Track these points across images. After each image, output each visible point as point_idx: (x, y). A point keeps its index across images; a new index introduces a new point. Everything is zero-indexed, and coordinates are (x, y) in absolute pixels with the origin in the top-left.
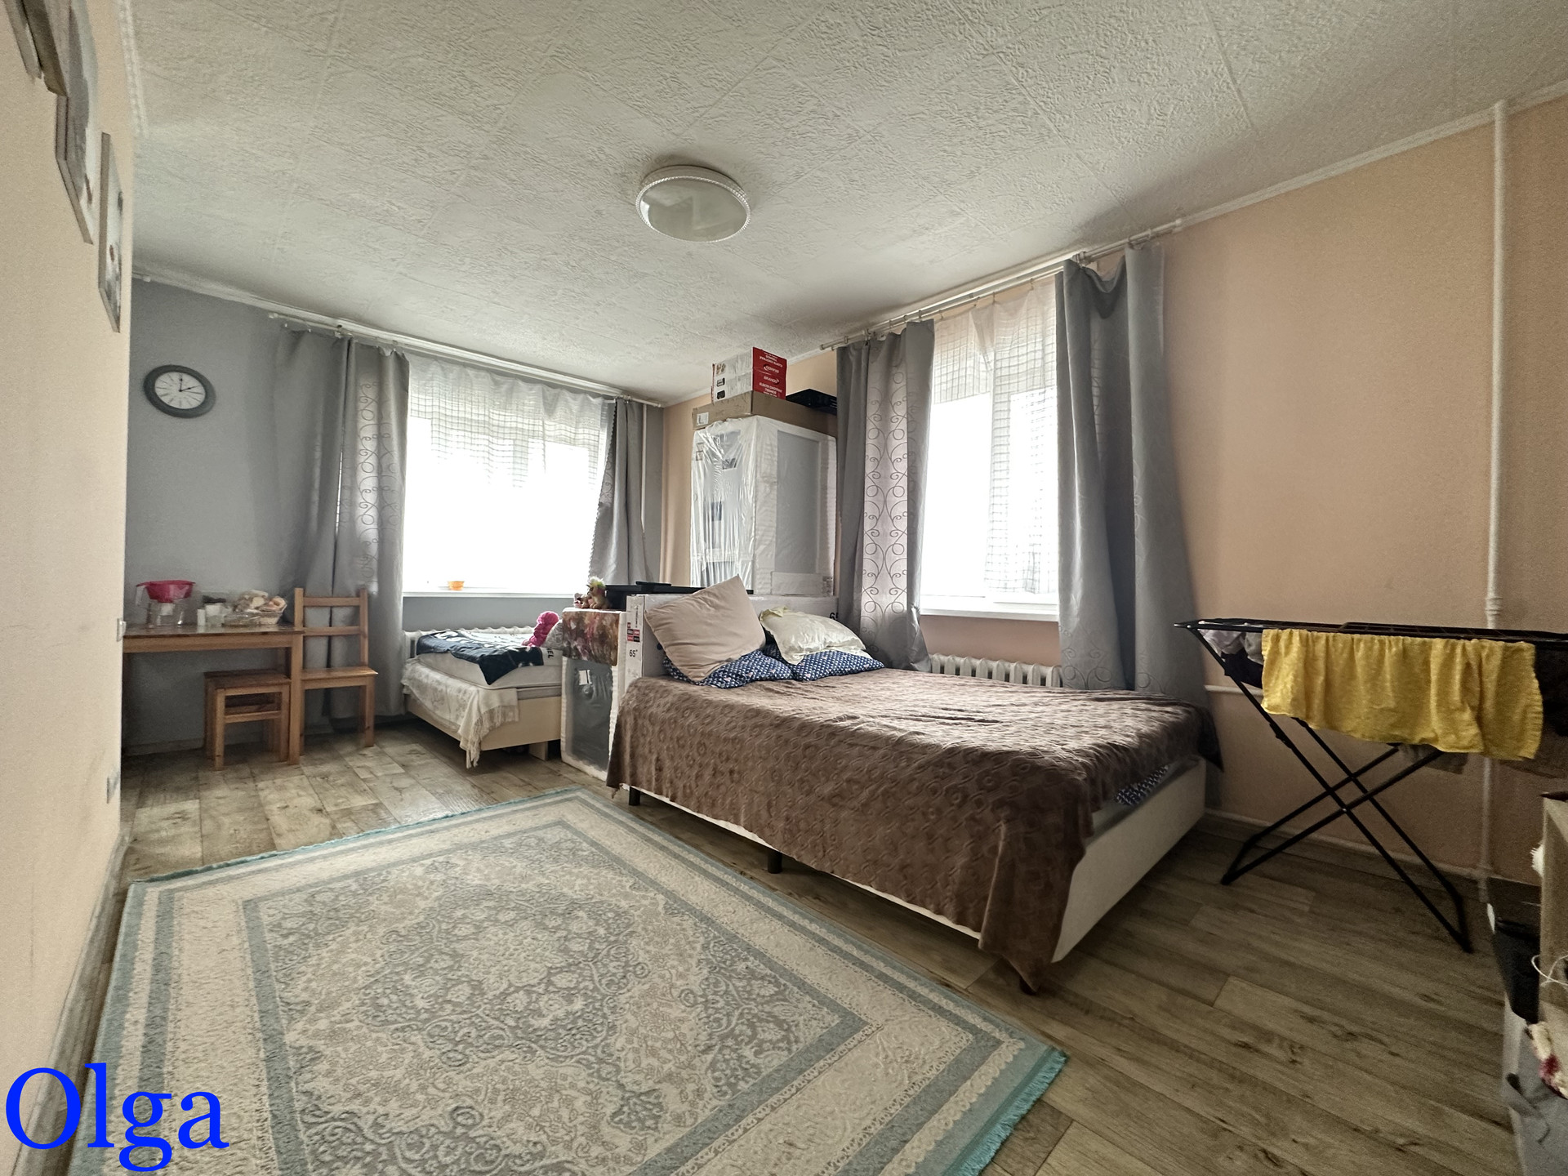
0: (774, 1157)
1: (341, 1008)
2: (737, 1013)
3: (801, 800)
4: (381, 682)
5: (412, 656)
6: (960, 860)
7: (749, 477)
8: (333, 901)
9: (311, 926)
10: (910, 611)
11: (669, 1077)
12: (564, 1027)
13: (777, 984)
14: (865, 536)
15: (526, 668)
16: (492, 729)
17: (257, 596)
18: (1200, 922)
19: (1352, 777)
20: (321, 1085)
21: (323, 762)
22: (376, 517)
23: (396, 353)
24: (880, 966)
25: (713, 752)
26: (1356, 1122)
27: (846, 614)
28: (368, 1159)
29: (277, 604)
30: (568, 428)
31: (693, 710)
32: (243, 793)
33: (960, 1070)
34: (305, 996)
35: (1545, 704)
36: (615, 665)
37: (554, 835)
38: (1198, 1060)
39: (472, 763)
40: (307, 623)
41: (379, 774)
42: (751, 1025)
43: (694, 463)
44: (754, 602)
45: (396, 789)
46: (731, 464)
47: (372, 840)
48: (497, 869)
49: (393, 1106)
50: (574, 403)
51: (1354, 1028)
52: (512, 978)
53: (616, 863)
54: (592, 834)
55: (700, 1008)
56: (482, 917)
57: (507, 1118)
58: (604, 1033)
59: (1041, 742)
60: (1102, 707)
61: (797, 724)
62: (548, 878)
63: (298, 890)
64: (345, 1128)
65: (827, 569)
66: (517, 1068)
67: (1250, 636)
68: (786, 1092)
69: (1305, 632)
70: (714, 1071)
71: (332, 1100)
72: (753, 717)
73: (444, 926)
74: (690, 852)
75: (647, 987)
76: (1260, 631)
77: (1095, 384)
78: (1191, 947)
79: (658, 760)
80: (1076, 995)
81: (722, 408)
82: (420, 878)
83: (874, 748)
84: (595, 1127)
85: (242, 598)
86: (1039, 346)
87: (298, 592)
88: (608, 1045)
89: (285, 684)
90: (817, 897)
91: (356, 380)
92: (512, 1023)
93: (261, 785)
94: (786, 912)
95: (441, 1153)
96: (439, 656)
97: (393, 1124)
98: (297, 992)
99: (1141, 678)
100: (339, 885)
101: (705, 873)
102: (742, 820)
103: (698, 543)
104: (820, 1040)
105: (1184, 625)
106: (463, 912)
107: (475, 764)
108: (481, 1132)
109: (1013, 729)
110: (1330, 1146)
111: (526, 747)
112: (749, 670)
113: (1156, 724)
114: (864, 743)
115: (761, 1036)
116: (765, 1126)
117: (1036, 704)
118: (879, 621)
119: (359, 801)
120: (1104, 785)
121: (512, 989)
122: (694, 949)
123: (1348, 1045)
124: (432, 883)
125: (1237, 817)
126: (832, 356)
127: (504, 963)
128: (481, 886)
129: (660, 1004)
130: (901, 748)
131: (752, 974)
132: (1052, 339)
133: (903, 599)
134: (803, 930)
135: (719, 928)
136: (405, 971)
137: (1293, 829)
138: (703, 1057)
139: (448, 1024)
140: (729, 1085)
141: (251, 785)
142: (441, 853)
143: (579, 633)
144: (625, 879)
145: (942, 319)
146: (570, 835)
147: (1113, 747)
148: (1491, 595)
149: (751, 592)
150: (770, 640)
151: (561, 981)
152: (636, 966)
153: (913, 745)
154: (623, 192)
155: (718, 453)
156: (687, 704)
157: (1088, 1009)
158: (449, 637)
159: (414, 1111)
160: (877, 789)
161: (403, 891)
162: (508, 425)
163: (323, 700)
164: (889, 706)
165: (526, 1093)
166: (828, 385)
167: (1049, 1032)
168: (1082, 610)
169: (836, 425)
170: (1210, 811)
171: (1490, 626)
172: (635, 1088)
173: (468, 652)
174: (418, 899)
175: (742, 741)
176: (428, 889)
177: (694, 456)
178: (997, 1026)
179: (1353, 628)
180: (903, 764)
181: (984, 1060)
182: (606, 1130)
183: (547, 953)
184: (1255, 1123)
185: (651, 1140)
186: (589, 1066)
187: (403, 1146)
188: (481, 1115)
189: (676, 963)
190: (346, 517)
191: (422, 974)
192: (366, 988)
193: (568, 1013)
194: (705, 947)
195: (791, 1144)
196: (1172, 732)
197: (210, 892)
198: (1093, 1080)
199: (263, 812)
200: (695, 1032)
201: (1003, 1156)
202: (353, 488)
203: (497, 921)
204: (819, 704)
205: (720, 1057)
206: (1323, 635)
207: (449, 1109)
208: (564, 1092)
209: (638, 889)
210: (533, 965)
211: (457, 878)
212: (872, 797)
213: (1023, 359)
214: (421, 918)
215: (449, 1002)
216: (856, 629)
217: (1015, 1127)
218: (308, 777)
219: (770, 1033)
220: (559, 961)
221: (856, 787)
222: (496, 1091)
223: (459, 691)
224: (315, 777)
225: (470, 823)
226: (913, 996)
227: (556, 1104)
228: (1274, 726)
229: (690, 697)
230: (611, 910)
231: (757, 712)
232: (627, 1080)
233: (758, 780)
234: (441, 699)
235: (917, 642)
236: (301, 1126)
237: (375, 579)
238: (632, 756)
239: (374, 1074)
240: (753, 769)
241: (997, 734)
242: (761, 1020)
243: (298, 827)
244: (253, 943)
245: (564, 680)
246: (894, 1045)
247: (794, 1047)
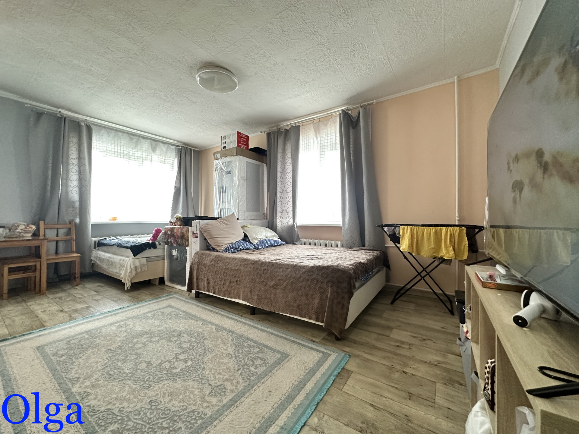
0: (265, 396)
1: (94, 377)
2: (247, 358)
3: (263, 288)
4: (82, 259)
5: (95, 248)
6: (316, 301)
7: (236, 178)
8: (79, 342)
9: (72, 352)
10: (294, 224)
11: (227, 380)
12: (186, 371)
13: (259, 348)
14: (278, 199)
15: (150, 250)
16: (136, 274)
17: (21, 224)
18: (385, 315)
19: (424, 269)
20: (93, 403)
21: (57, 293)
22: (78, 191)
23: (86, 125)
24: (292, 339)
25: (229, 275)
26: (426, 361)
27: (272, 226)
28: (120, 422)
29: (31, 228)
30: (162, 157)
31: (221, 261)
32: (21, 308)
33: (320, 364)
34: (77, 376)
35: (469, 244)
36: (188, 246)
37: (168, 310)
38: (386, 351)
39: (128, 288)
40: (46, 236)
41: (86, 295)
42: (252, 361)
43: (214, 172)
44: (239, 222)
45: (95, 300)
46: (229, 173)
47: (90, 319)
48: (147, 324)
49: (125, 404)
50: (164, 148)
51: (425, 338)
52: (162, 358)
53: (194, 317)
54: (183, 309)
55: (234, 358)
56: (145, 340)
57: (171, 400)
58: (201, 370)
59: (339, 263)
60: (356, 252)
61: (260, 263)
62: (168, 325)
63: (61, 340)
64: (108, 414)
65: (264, 210)
66: (171, 386)
67: (397, 228)
68: (267, 378)
69: (411, 227)
70: (241, 376)
71: (99, 407)
72: (244, 261)
73: (130, 345)
74: (221, 311)
75: (214, 355)
76: (399, 227)
77: (351, 150)
78: (383, 322)
79: (207, 280)
80: (351, 339)
81: (225, 152)
82: (115, 330)
83: (288, 268)
84: (203, 398)
85: (13, 225)
86: (334, 137)
87: (41, 223)
88: (203, 374)
89: (38, 261)
90: (269, 321)
91: (68, 135)
92: (166, 372)
93: (29, 304)
94: (259, 326)
95: (148, 414)
96: (109, 247)
97: (127, 410)
98: (73, 374)
99: (367, 244)
100: (80, 337)
101: (228, 317)
102: (241, 297)
103: (217, 201)
104: (276, 362)
105: (379, 226)
106: (136, 340)
107: (129, 288)
108: (162, 406)
109: (331, 260)
110: (418, 367)
111: (149, 281)
112: (239, 246)
113: (372, 256)
114: (284, 267)
115: (256, 363)
116: (261, 388)
117: (336, 253)
118: (283, 228)
119: (79, 306)
120: (358, 274)
121: (163, 362)
122: (228, 341)
123: (423, 342)
124: (121, 331)
125: (394, 284)
126: (265, 136)
127: (158, 354)
128: (142, 330)
129: (219, 359)
130: (296, 268)
131: (250, 346)
132: (338, 134)
133: (291, 220)
134: (265, 331)
135: (236, 334)
136: (118, 362)
137: (408, 286)
138: (238, 372)
139: (140, 376)
140: (248, 379)
141: (24, 304)
142: (122, 321)
143: (172, 235)
144: (199, 322)
145: (303, 125)
146: (174, 310)
147: (360, 263)
148: (457, 215)
149: (238, 219)
150: (246, 236)
151: (181, 357)
152: (208, 349)
153: (300, 267)
154: (191, 73)
155: (224, 169)
156: (218, 259)
157: (355, 342)
158: (112, 239)
159: (134, 404)
160: (289, 281)
161: (110, 335)
162: (136, 155)
163: (55, 267)
164: (290, 256)
165: (176, 392)
166: (263, 146)
167: (344, 350)
168: (349, 223)
169: (266, 160)
170: (387, 283)
171: (457, 224)
172: (216, 385)
173: (123, 245)
174: (116, 338)
175: (240, 270)
176: (120, 334)
177: (214, 169)
178: (329, 350)
179: (424, 225)
180: (297, 273)
181: (326, 360)
182: (207, 398)
183: (174, 349)
184: (400, 364)
185: (223, 398)
186: (198, 381)
187: (133, 415)
188: (161, 402)
189: (223, 346)
190: (64, 191)
191: (125, 362)
192: (103, 369)
193: (186, 367)
194: (232, 340)
195: (270, 392)
196: (376, 258)
197: (19, 346)
198: (358, 361)
199: (34, 313)
200: (233, 366)
201: (334, 384)
202: (67, 179)
203: (151, 341)
204: (266, 256)
205: (243, 371)
206: (416, 227)
207: (148, 401)
208: (190, 390)
209: (205, 325)
210: (169, 354)
211: (131, 329)
212: (287, 284)
213: (329, 141)
214: (120, 344)
215: (139, 369)
216: (275, 231)
217: (337, 376)
218: (52, 299)
219: (259, 362)
220: (179, 351)
221: (282, 281)
222: (164, 394)
223: (121, 260)
224: (55, 298)
225: (131, 309)
226: (303, 346)
227: (188, 394)
228: (404, 255)
229: (219, 256)
230: (195, 333)
231: (245, 260)
232: (213, 383)
233: (246, 283)
234: (111, 264)
235: (296, 235)
236: (89, 417)
237: (78, 217)
238: (197, 279)
239: (115, 396)
240: (245, 279)
241: (326, 261)
242: (255, 359)
243: (53, 318)
244: (46, 361)
245: (165, 254)
246: (299, 359)
247: (267, 365)
